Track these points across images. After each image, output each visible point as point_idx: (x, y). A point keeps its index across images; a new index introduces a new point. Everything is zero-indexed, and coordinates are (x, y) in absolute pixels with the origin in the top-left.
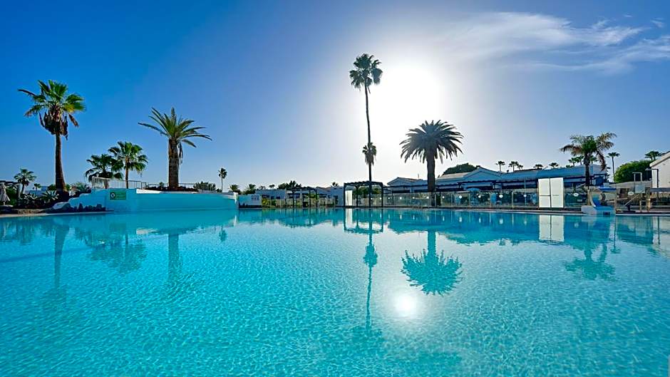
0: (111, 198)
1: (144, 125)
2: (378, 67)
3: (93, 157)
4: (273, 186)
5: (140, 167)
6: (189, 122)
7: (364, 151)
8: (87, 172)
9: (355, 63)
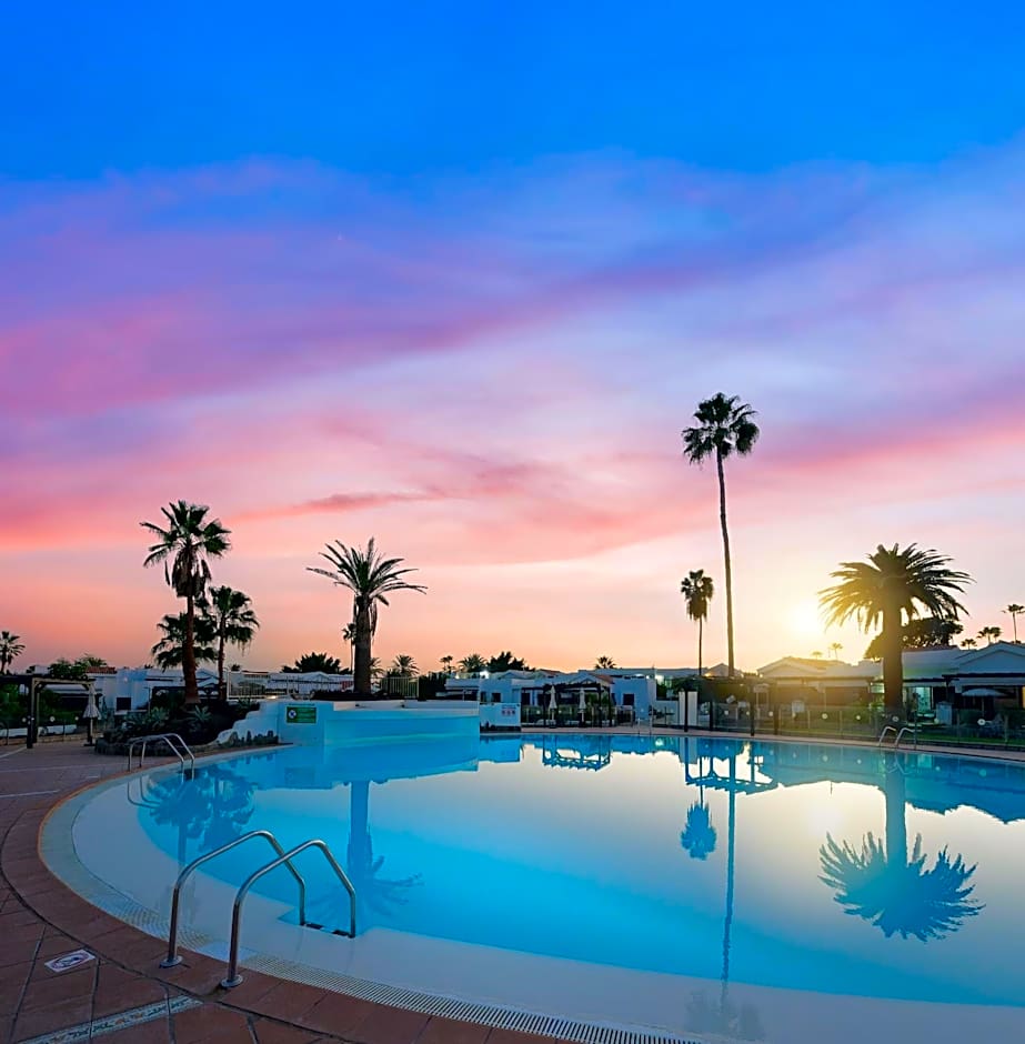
0: (289, 720)
1: (317, 571)
2: (749, 419)
3: (167, 618)
4: (450, 658)
5: (244, 635)
6: (393, 562)
7: (684, 590)
8: (155, 648)
9: (697, 415)
